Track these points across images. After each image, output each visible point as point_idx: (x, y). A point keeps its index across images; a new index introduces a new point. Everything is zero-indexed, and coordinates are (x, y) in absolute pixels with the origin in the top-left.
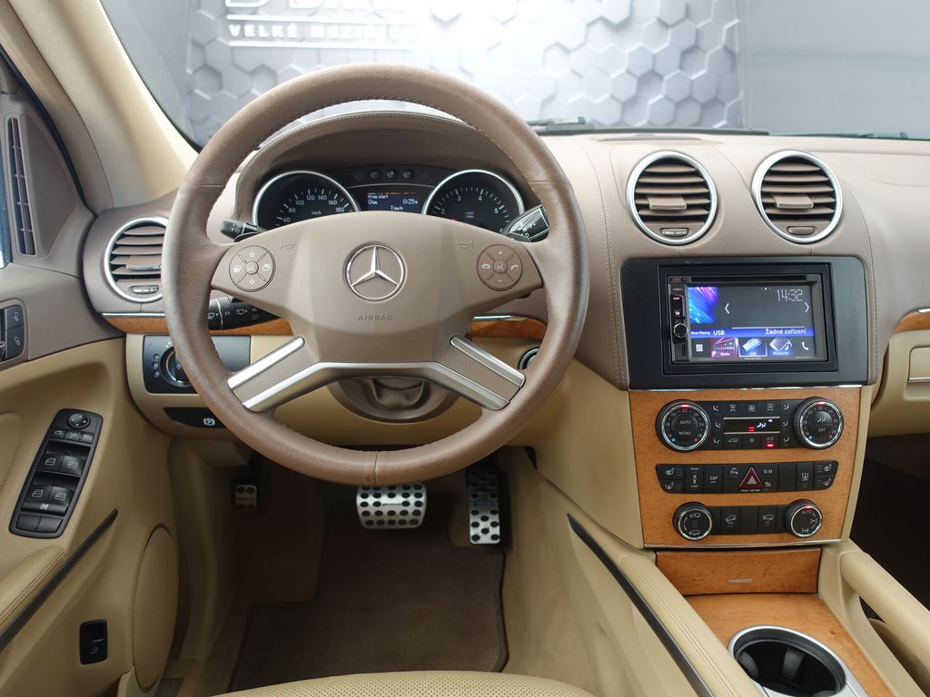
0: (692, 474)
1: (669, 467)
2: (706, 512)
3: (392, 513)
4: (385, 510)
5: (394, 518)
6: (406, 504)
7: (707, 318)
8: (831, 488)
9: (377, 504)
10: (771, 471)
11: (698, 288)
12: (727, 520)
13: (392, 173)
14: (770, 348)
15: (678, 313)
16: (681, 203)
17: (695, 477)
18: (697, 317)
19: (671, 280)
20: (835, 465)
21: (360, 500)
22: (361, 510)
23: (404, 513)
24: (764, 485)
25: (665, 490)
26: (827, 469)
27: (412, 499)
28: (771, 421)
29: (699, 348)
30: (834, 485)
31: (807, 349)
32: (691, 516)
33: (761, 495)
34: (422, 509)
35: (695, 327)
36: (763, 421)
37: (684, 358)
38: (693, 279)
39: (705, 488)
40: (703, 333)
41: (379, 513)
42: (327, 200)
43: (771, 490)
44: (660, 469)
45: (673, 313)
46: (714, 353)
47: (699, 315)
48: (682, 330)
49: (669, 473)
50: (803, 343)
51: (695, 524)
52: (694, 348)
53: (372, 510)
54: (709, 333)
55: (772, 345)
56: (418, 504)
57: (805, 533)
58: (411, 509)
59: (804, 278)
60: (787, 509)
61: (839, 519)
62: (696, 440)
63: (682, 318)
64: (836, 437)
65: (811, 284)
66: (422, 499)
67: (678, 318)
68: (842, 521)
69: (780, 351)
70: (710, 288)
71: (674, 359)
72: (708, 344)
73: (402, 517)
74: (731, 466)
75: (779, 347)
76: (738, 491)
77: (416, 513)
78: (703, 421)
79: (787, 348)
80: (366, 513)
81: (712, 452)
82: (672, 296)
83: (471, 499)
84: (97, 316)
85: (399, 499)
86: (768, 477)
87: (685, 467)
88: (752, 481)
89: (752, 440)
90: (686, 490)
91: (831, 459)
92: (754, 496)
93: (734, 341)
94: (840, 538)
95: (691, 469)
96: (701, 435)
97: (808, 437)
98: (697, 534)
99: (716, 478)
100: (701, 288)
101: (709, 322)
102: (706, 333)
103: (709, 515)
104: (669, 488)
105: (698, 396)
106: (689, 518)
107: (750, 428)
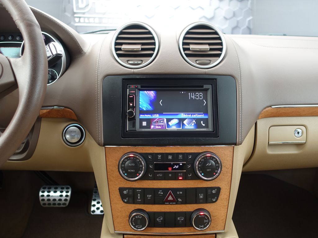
0: (137, 193)
1: (125, 189)
3: (55, 200)
4: (51, 198)
5: (55, 202)
6: (61, 196)
7: (150, 108)
8: (216, 203)
9: (48, 196)
10: (181, 193)
11: (146, 92)
12: (158, 220)
13: (10, 37)
14: (183, 124)
15: (131, 105)
16: (139, 47)
17: (139, 195)
18: (144, 107)
19: (130, 87)
20: (219, 189)
21: (41, 194)
22: (41, 198)
23: (60, 200)
24: (178, 201)
25: (124, 202)
26: (214, 192)
27: (64, 194)
28: (181, 164)
29: (144, 124)
30: (218, 201)
31: (204, 125)
32: (136, 217)
33: (177, 205)
34: (68, 198)
35: (142, 112)
36: (177, 164)
37: (134, 129)
38: (142, 87)
39: (145, 202)
40: (147, 116)
41: (49, 200)
43: (182, 203)
44: (121, 190)
45: (129, 104)
46: (152, 127)
47: (145, 106)
48: (136, 113)
49: (125, 192)
50: (202, 122)
51: (139, 222)
52: (141, 124)
53: (46, 198)
54: (150, 116)
55: (185, 122)
56: (67, 196)
57: (201, 228)
58: (63, 198)
59: (203, 87)
60: (191, 213)
61: (223, 219)
62: (138, 175)
63: (133, 107)
64: (217, 174)
65: (207, 90)
66: (69, 194)
67: (131, 107)
68: (224, 220)
69: (189, 126)
70: (152, 92)
71: (127, 130)
72: (149, 121)
73: (59, 202)
74: (158, 189)
75: (188, 124)
76: (163, 203)
77: (66, 200)
78: (142, 164)
79: (193, 124)
80: (43, 200)
81: (149, 181)
82: (129, 95)
83: (94, 193)
85: (58, 193)
86: (180, 196)
87: (134, 189)
88: (170, 198)
89: (170, 175)
90: (134, 203)
91: (216, 186)
92: (173, 206)
93: (163, 120)
94: (224, 230)
95: (137, 191)
96: (140, 172)
97: (201, 174)
98: (140, 227)
99: (151, 196)
100: (148, 92)
101: (151, 110)
102: (148, 115)
103: (146, 217)
104: (126, 201)
105: (142, 150)
106: (135, 218)
107: (169, 168)
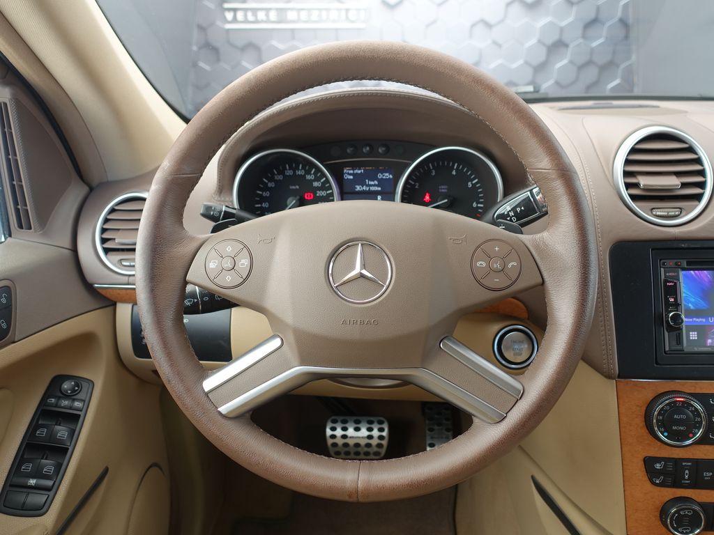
0: (684, 468)
1: (659, 460)
2: (697, 508)
3: (357, 445)
4: (351, 442)
5: (359, 449)
6: (370, 437)
7: (703, 304)
9: (344, 437)
11: (692, 272)
13: (368, 148)
15: (672, 300)
16: (674, 181)
17: (687, 472)
18: (691, 302)
19: (664, 264)
21: (329, 432)
22: (330, 441)
23: (368, 445)
25: (654, 484)
27: (375, 433)
29: (694, 336)
32: (682, 513)
34: (385, 443)
35: (690, 314)
37: (679, 347)
38: (688, 263)
39: (697, 483)
40: (697, 320)
41: (346, 445)
42: (305, 175)
44: (649, 462)
45: (667, 300)
46: (709, 341)
47: (693, 300)
48: (677, 318)
49: (658, 466)
51: (686, 521)
52: (688, 336)
53: (340, 442)
54: (704, 320)
56: (381, 438)
58: (374, 442)
62: (691, 435)
63: (677, 305)
66: (385, 434)
67: (672, 305)
70: (705, 272)
71: (667, 349)
72: (702, 331)
73: (366, 449)
77: (379, 446)
78: (699, 415)
80: (335, 445)
82: (666, 281)
83: (427, 432)
84: (89, 287)
85: (364, 432)
87: (677, 462)
90: (677, 484)
95: (684, 464)
96: (697, 430)
98: (688, 531)
99: (711, 474)
100: (696, 272)
101: (704, 308)
102: (701, 320)
103: (702, 512)
104: (658, 482)
105: (693, 388)
106: (679, 514)
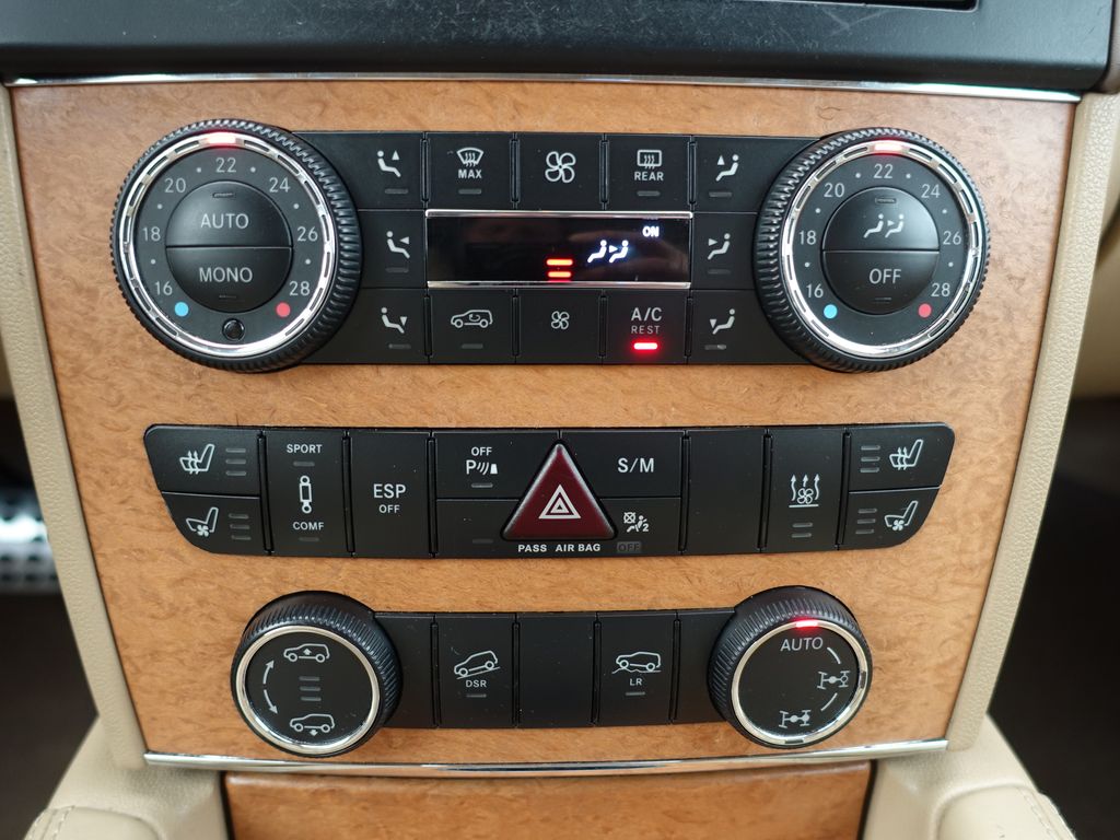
0: (292, 468)
1: (191, 437)
8: (908, 545)
10: (647, 465)
12: (461, 672)
17: (305, 482)
20: (939, 443)
24: (619, 529)
25: (194, 539)
26: (902, 459)
28: (652, 232)
30: (928, 530)
32: (289, 655)
33: (609, 566)
36: (615, 232)
39: (354, 533)
43: (650, 547)
44: (162, 447)
49: (192, 463)
51: (311, 692)
57: (794, 729)
60: (720, 624)
61: (945, 666)
62: (283, 309)
64: (950, 315)
68: (955, 672)
74: (463, 439)
76: (502, 547)
81: (388, 373)
85: (26, 527)
86: (634, 492)
87: (266, 440)
88: (560, 507)
89: (560, 320)
91: (926, 415)
92: (578, 571)
94: (943, 737)
95: (291, 449)
96: (305, 287)
97: (818, 308)
98: (324, 728)
99: (401, 489)
103: (366, 653)
104: (203, 531)
105: (317, 108)
106: (281, 662)
107: (551, 262)
